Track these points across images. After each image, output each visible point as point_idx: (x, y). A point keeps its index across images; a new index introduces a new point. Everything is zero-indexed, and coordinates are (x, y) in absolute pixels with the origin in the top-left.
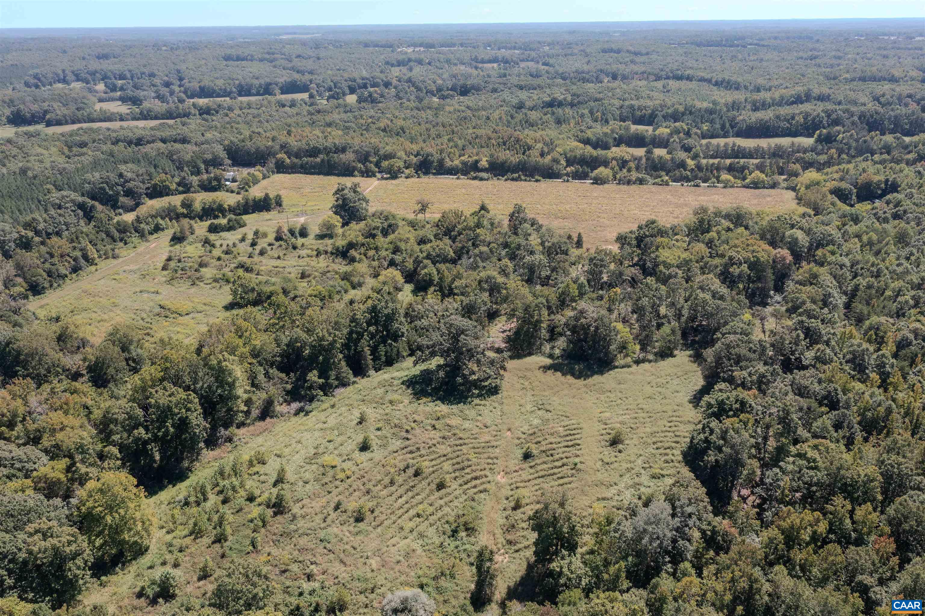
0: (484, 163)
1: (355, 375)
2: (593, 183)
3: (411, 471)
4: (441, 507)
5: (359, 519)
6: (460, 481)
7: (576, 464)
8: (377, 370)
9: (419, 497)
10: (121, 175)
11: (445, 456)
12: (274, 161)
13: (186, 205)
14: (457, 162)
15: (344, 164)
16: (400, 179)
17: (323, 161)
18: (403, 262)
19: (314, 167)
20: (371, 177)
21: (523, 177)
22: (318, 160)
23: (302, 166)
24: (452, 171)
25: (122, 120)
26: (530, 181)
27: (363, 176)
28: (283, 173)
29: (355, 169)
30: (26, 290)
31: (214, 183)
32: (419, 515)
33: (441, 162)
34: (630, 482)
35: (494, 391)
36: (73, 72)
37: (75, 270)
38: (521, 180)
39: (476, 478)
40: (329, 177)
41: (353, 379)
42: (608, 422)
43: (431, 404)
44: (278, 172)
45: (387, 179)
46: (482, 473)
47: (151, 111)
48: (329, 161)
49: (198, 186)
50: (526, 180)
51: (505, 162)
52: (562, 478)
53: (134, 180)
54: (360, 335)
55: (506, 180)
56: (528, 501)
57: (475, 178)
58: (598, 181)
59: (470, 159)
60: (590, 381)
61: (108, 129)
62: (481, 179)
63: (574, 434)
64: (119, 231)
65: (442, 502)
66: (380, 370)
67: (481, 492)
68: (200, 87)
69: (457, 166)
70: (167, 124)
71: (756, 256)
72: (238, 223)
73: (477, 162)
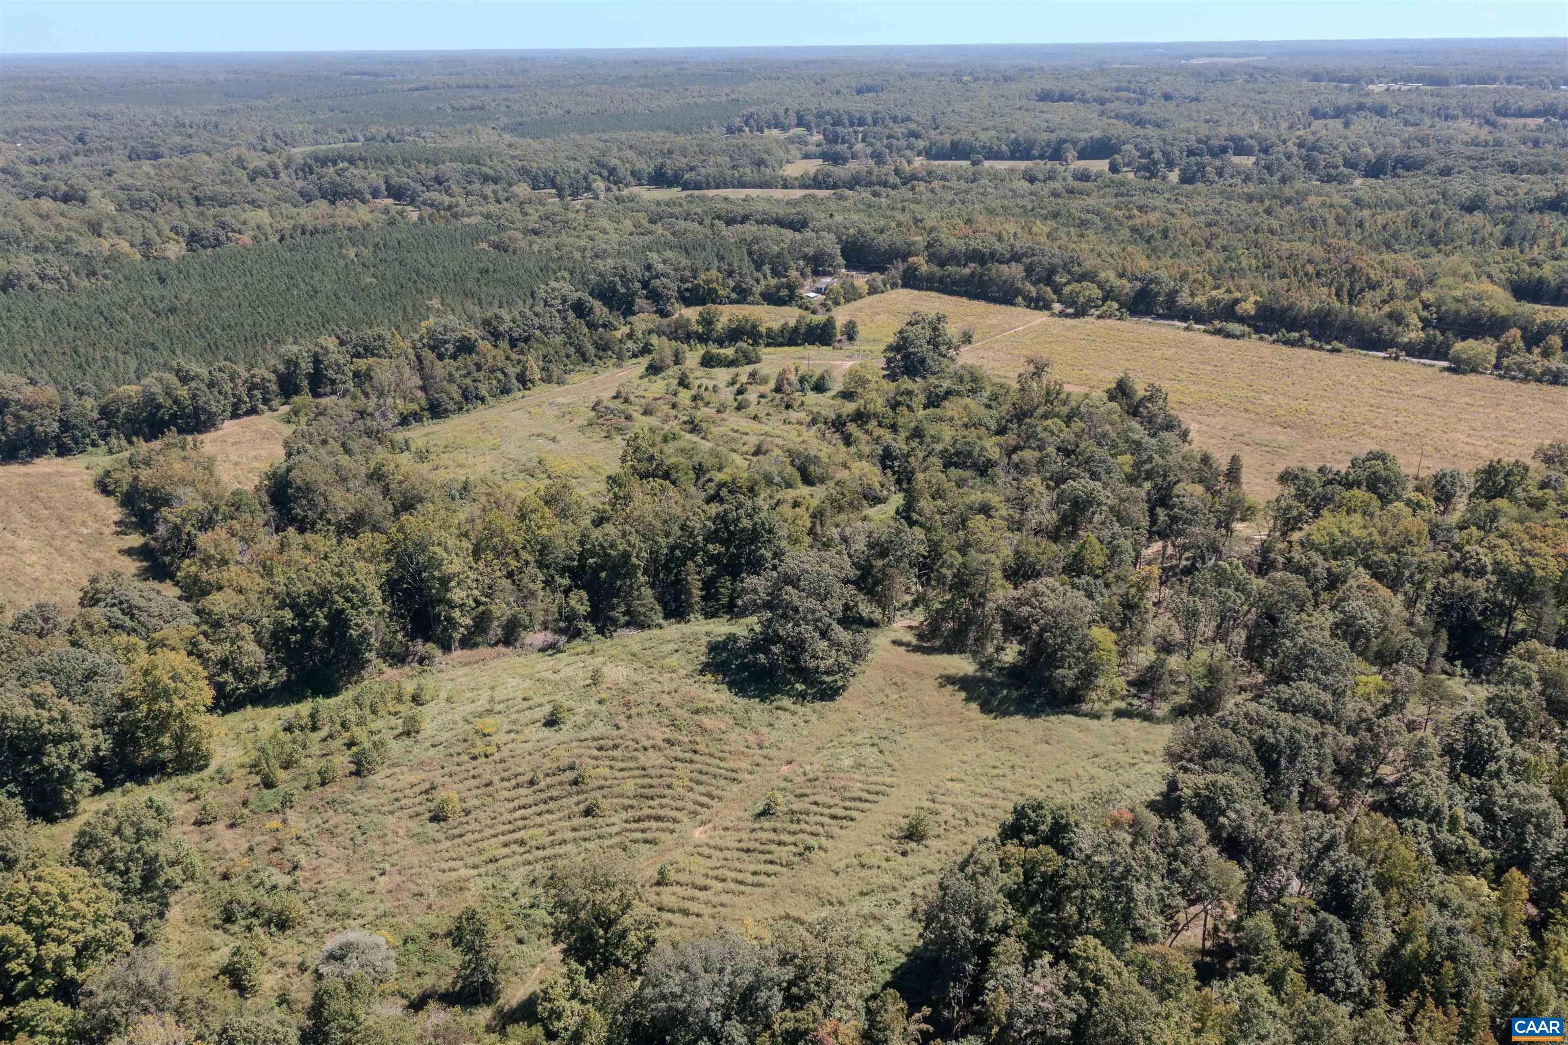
0: (1248, 307)
1: (667, 616)
2: (1449, 369)
3: (570, 776)
4: (564, 842)
5: (437, 818)
6: (630, 814)
7: (809, 848)
8: (709, 615)
9: (550, 817)
10: (649, 267)
11: (644, 769)
12: (901, 267)
13: (707, 321)
14: (1201, 300)
15: (1005, 282)
16: (1087, 319)
17: (973, 274)
18: (909, 455)
19: (954, 283)
20: (1041, 309)
21: (1309, 341)
22: (967, 271)
23: (941, 280)
24: (1187, 315)
25: (785, 187)
26: (1320, 349)
27: (1028, 307)
28: (913, 287)
29: (1019, 292)
30: (422, 409)
31: (784, 292)
32: (522, 843)
33: (1172, 295)
34: (866, 911)
35: (829, 693)
36: (798, 113)
37: (505, 391)
38: (1304, 345)
39: (658, 819)
40: (975, 303)
41: (659, 619)
42: (939, 798)
43: (711, 687)
44: (905, 285)
45: (1067, 316)
46: (674, 813)
47: (829, 176)
48: (982, 274)
49: (762, 295)
50: (1312, 347)
51: (1291, 307)
52: (771, 862)
53: (666, 276)
54: (691, 553)
55: (1274, 342)
56: (682, 878)
57: (1217, 332)
58: (1459, 367)
59: (1226, 296)
60: (1003, 723)
61: (726, 199)
62: (1228, 335)
63: (866, 801)
64: (598, 347)
65: (569, 835)
66: (713, 616)
67: (646, 841)
68: (952, 143)
69: (1199, 306)
70: (814, 196)
71: (1527, 564)
72: (746, 357)
73: (1236, 302)
